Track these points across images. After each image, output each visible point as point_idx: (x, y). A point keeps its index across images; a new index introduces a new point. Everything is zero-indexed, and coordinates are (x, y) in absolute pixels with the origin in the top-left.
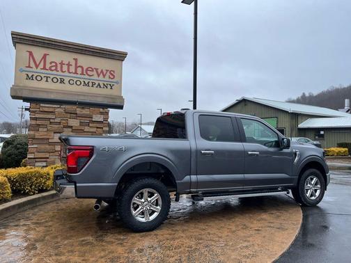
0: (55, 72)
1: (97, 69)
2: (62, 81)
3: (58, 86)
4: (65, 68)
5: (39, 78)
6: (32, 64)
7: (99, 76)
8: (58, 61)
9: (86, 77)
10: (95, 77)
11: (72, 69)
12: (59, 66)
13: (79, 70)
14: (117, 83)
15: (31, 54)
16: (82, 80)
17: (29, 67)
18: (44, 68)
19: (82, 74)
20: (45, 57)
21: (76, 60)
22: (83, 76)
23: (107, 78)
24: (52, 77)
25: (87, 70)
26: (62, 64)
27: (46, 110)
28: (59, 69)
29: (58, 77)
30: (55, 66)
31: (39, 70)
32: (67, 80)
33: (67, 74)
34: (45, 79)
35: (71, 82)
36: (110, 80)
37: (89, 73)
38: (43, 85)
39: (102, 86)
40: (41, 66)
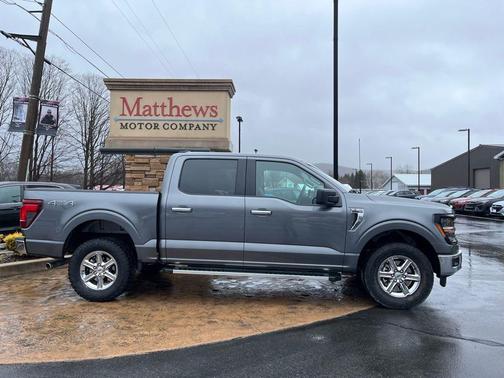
0: (149, 117)
1: (195, 107)
2: (156, 127)
3: (153, 133)
4: (159, 110)
5: (133, 126)
6: (126, 112)
7: (197, 115)
8: (152, 104)
9: (183, 118)
10: (194, 117)
11: (167, 111)
12: (153, 109)
13: (175, 111)
14: (221, 121)
15: (124, 100)
16: (177, 123)
17: (123, 114)
18: (138, 114)
19: (178, 115)
20: (138, 102)
21: (171, 99)
22: (179, 118)
23: (207, 117)
24: (146, 123)
25: (183, 109)
26: (156, 106)
27: (140, 161)
28: (153, 113)
29: (152, 123)
30: (149, 110)
31: (133, 117)
32: (161, 124)
33: (161, 117)
34: (138, 126)
35: (166, 127)
36: (211, 118)
37: (185, 112)
38: (137, 133)
39: (202, 127)
40: (135, 112)
